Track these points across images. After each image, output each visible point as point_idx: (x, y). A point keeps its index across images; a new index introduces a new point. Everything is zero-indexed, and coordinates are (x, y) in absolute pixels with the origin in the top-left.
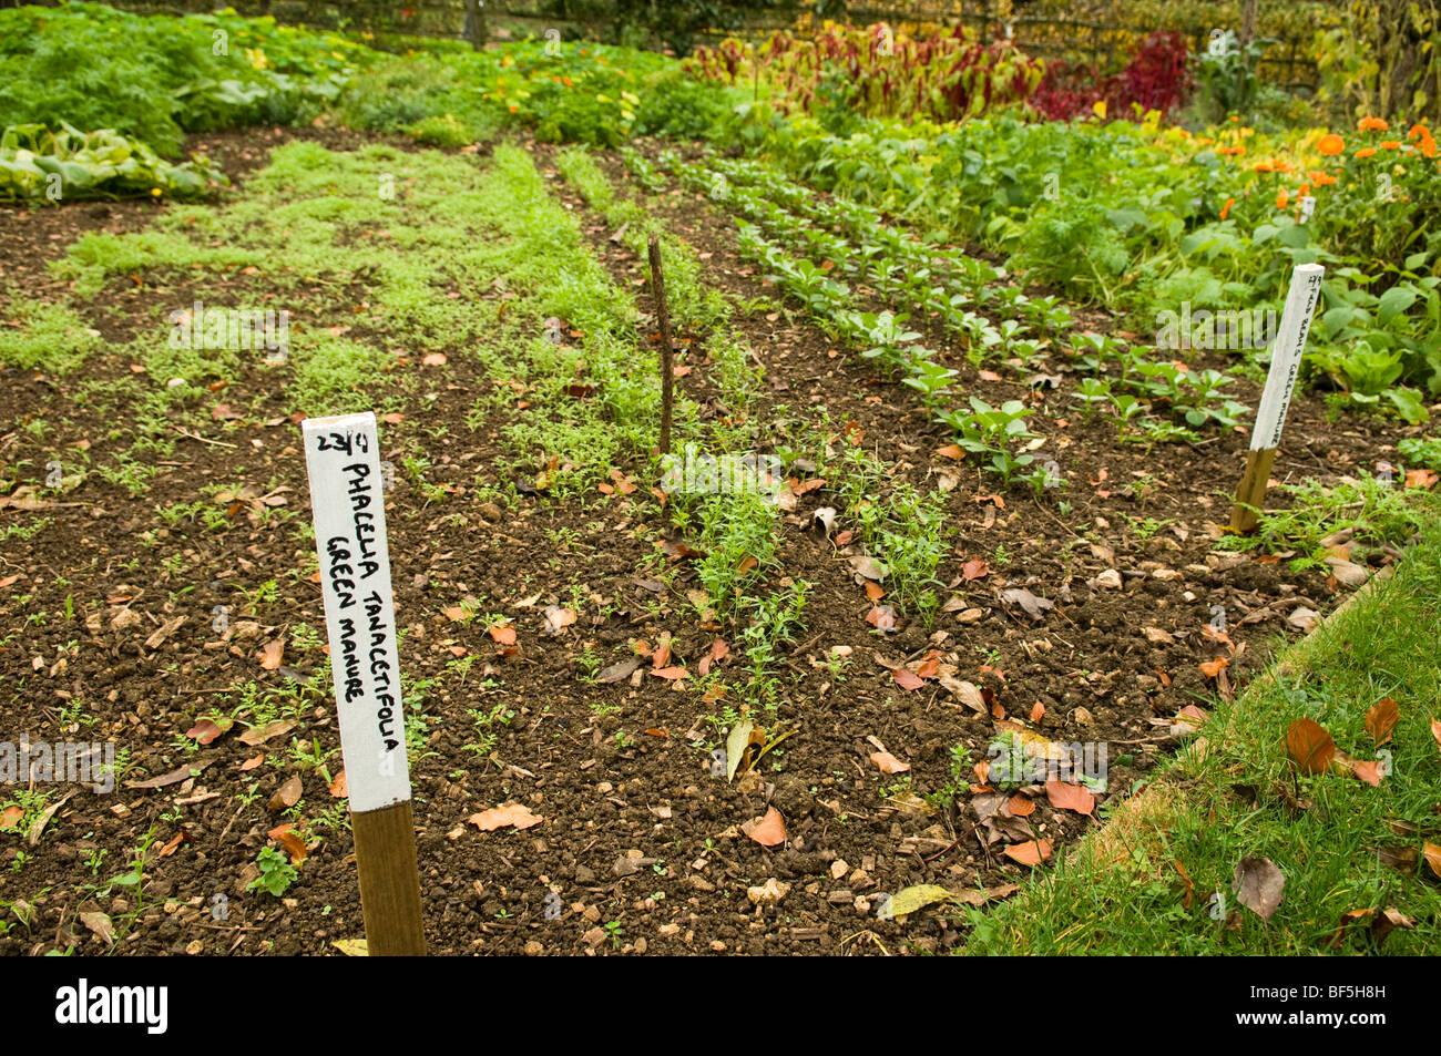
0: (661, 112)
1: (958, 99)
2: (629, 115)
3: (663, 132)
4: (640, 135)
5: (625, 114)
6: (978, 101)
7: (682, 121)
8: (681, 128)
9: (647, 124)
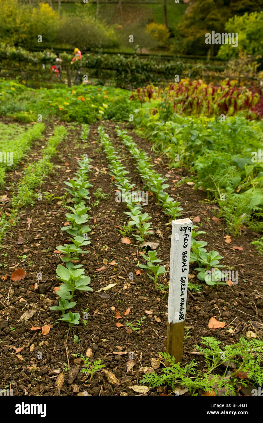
0: (114, 111)
1: (224, 108)
2: (101, 112)
3: (114, 118)
4: (105, 119)
5: (100, 112)
6: (231, 109)
7: (121, 114)
8: (121, 117)
9: (108, 115)
